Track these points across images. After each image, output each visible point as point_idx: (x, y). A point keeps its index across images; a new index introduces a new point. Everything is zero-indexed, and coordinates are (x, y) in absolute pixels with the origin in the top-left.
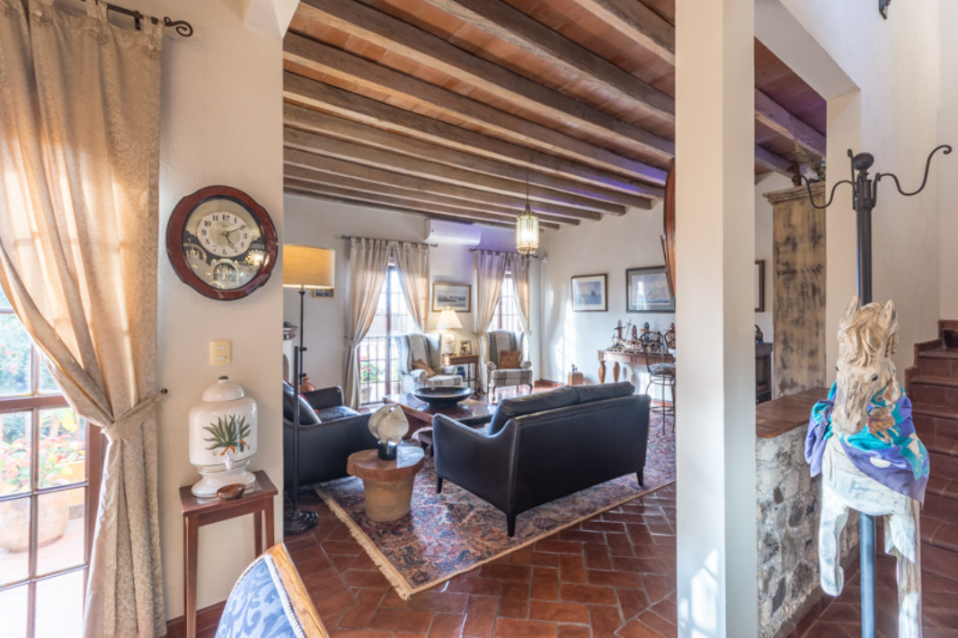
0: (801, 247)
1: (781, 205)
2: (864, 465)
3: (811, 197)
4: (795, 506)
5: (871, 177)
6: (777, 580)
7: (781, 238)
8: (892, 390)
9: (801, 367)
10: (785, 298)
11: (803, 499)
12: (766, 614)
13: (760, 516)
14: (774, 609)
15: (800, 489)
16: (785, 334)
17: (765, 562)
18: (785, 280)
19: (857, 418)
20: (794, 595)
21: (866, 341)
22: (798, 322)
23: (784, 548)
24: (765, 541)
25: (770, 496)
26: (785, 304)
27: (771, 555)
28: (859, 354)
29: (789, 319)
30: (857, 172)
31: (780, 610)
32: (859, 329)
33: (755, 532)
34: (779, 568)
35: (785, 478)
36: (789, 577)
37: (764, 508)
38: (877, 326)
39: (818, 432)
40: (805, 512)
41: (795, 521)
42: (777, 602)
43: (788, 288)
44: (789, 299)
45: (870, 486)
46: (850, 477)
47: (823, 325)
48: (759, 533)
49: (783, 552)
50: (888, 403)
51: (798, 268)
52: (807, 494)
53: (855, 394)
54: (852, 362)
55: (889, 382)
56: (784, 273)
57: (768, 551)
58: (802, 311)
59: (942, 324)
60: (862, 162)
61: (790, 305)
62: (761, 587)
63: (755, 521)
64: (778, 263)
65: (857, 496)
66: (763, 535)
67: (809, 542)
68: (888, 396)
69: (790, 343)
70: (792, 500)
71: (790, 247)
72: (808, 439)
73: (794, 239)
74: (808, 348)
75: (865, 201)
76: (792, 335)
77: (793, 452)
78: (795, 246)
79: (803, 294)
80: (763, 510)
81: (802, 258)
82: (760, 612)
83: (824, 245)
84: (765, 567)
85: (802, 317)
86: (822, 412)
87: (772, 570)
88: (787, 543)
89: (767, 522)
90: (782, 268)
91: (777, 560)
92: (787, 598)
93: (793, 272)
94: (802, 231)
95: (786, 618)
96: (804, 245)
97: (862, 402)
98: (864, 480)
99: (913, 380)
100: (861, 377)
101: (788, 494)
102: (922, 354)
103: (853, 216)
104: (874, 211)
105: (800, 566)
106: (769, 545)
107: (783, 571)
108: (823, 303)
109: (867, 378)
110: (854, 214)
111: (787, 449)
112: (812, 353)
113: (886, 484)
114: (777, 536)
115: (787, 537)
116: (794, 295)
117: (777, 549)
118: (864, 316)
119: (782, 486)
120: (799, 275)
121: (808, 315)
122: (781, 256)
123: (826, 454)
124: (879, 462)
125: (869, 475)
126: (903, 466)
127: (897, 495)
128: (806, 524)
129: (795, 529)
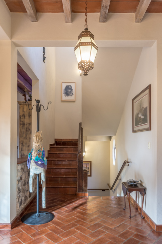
0: (26, 117)
1: (22, 105)
2: (37, 164)
3: (28, 104)
4: (25, 181)
5: (40, 105)
6: (21, 199)
7: (21, 115)
8: (42, 149)
9: (26, 150)
10: (22, 131)
11: (26, 180)
12: (18, 207)
13: (17, 183)
14: (20, 206)
15: (26, 177)
16: (22, 141)
17: (18, 194)
18: (22, 126)
19: (36, 153)
20: (24, 203)
21: (38, 138)
22: (25, 138)
23: (22, 191)
24: (18, 189)
25: (19, 178)
26: (22, 133)
27: (20, 193)
28: (36, 141)
29: (23, 137)
30: (37, 104)
31: (21, 206)
32: (36, 136)
33: (16, 187)
34: (21, 196)
35: (23, 174)
36: (23, 198)
37: (18, 181)
38: (39, 136)
39: (29, 159)
40: (27, 183)
41: (24, 185)
42: (21, 204)
43: (23, 128)
44: (23, 131)
45: (38, 168)
46: (35, 167)
47: (31, 139)
48: (17, 187)
49: (22, 192)
50: (41, 151)
51: (25, 123)
52: (27, 179)
53: (36, 149)
54: (35, 142)
55: (41, 147)
56: (22, 124)
57: (19, 192)
58: (26, 135)
59: (55, 139)
60: (38, 101)
61: (23, 133)
62: (17, 200)
63: (16, 184)
64: (21, 121)
65: (36, 171)
66: (18, 187)
67: (27, 190)
68: (41, 150)
69: (23, 144)
70: (24, 180)
71: (24, 117)
72: (28, 161)
73: (25, 115)
74: (27, 145)
75: (38, 110)
76: (24, 141)
77: (24, 168)
78: (25, 117)
79: (26, 130)
80: (18, 182)
81: (26, 121)
82: (17, 206)
83: (31, 118)
84: (18, 195)
85: (26, 137)
86: (30, 155)
87: (20, 196)
88: (23, 190)
89: (19, 184)
90: (22, 123)
91: (21, 194)
92: (23, 204)
93: (24, 124)
94: (26, 113)
95: (22, 209)
96: (27, 117)
97: (37, 150)
98: (37, 167)
99: (49, 153)
100: (37, 145)
101: (23, 178)
102: (51, 146)
103: (36, 113)
104: (40, 112)
105: (25, 196)
106: (19, 190)
107: (22, 197)
108: (31, 133)
109: (38, 146)
110: (36, 112)
111: (23, 167)
112: (28, 146)
113: (40, 167)
114: (21, 188)
115: (23, 189)
116: (24, 131)
117: (21, 191)
118: (37, 134)
119: (22, 176)
120: (26, 125)
121: (28, 136)
122: (21, 119)
123: (31, 163)
124: (40, 163)
125: (38, 166)
126: (43, 163)
127: (42, 168)
128: (27, 186)
129: (25, 187)
